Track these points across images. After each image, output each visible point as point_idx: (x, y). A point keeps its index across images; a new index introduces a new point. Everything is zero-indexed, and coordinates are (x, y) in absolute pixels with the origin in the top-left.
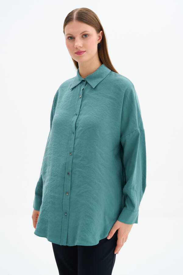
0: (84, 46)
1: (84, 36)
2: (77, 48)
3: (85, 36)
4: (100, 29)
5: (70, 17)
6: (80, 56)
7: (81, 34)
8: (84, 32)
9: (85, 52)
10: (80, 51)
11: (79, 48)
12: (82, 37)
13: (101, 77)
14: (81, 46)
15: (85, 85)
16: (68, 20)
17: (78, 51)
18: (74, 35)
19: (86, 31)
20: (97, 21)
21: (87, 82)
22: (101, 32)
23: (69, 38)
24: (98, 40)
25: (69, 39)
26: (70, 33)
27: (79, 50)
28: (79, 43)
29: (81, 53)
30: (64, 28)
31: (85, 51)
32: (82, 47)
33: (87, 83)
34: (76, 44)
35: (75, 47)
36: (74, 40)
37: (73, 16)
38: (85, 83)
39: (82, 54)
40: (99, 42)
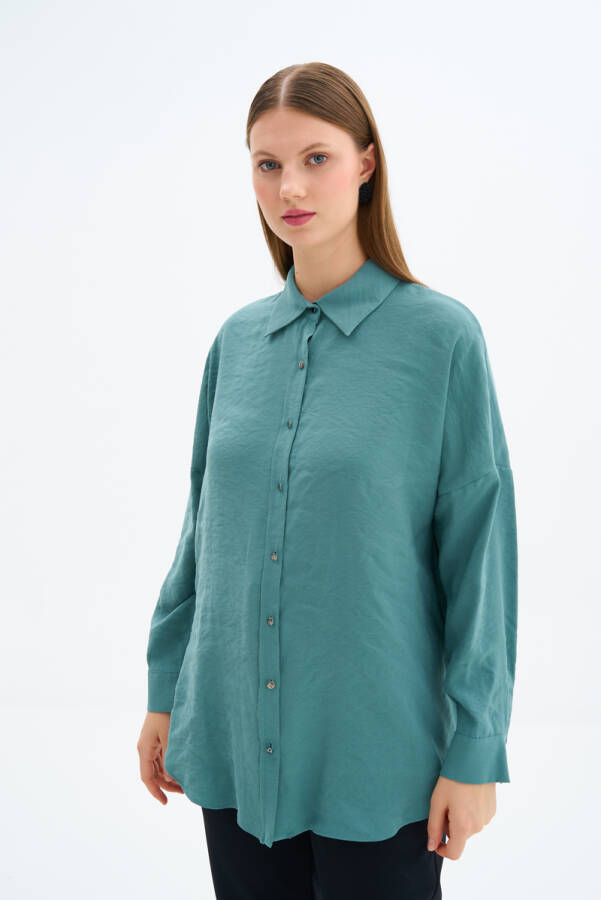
0: (311, 193)
1: (312, 161)
2: (287, 201)
3: (316, 158)
4: (367, 137)
5: (268, 93)
6: (298, 227)
7: (303, 152)
8: (313, 146)
9: (315, 216)
10: (297, 211)
11: (294, 201)
12: (307, 163)
13: (372, 299)
14: (302, 193)
15: (317, 325)
16: (262, 104)
17: (290, 211)
18: (280, 156)
19: (319, 145)
20: (357, 108)
21: (322, 313)
22: (371, 147)
23: (264, 166)
24: (362, 173)
25: (263, 170)
26: (265, 149)
27: (294, 206)
28: (295, 182)
29: (302, 219)
30: (249, 132)
31: (314, 214)
32: (304, 199)
33: (323, 316)
34: (285, 187)
35: (282, 196)
36: (280, 173)
37: (280, 90)
38: (316, 317)
39: (305, 222)
40: (366, 181)
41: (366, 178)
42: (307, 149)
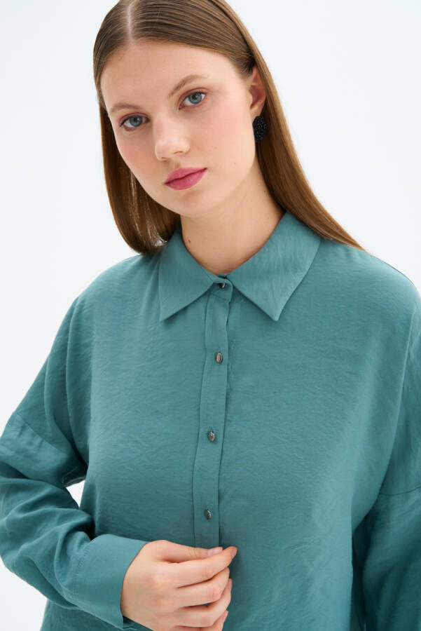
0: (196, 144)
1: (188, 102)
2: (166, 162)
4: (249, 62)
5: (110, 30)
6: (188, 190)
7: (172, 93)
8: (184, 82)
9: (206, 173)
10: (183, 171)
11: (174, 158)
12: (182, 106)
13: (296, 268)
14: (185, 146)
17: (175, 173)
18: (146, 106)
22: (255, 71)
23: (128, 124)
24: (252, 106)
25: (127, 129)
27: (178, 165)
30: (98, 84)
31: (205, 169)
35: (159, 157)
36: (150, 128)
37: (126, 20)
39: (196, 181)
40: (259, 114)
41: (257, 110)
42: (178, 87)
